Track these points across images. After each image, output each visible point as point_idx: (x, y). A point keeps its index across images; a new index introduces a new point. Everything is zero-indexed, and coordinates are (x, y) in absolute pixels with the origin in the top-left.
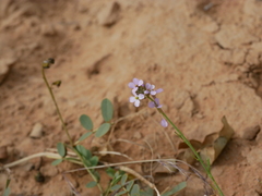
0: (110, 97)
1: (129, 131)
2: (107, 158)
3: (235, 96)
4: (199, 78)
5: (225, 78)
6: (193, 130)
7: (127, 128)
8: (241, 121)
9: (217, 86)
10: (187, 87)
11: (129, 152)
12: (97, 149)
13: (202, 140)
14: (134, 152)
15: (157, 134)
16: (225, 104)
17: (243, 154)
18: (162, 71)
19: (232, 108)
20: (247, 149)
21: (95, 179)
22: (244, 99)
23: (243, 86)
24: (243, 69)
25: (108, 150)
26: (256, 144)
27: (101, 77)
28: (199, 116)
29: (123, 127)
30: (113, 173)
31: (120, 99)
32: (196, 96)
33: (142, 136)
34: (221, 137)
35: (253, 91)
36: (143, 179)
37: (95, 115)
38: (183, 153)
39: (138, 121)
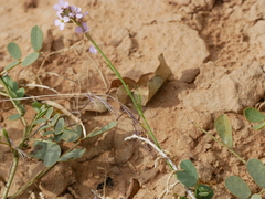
0: (45, 30)
1: (61, 67)
2: (36, 91)
3: (177, 37)
4: (141, 16)
5: (168, 17)
6: (129, 69)
7: (60, 63)
8: (180, 62)
9: (159, 25)
10: (127, 25)
11: (59, 88)
12: (25, 82)
13: (137, 80)
14: (64, 88)
15: (91, 71)
16: (165, 44)
17: (179, 97)
18: (102, 7)
19: (172, 49)
20: (184, 92)
21: (20, 113)
22: (186, 40)
23: (186, 27)
24: (188, 10)
25: (37, 83)
26: (195, 88)
27: (38, 11)
28: (137, 55)
29: (55, 62)
30: (39, 108)
31: (54, 34)
32: (135, 34)
33: (75, 72)
34: (157, 76)
35: (196, 32)
36: (69, 114)
37: (27, 47)
38: (115, 91)
39: (72, 56)
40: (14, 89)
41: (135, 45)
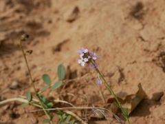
1: (76, 89)
2: (59, 105)
3: (149, 72)
4: (126, 58)
5: (143, 59)
6: (118, 92)
7: (75, 87)
8: (151, 88)
9: (138, 64)
10: (117, 63)
11: (74, 103)
12: (52, 99)
13: (124, 99)
14: (77, 103)
15: (94, 92)
16: (141, 76)
17: (150, 110)
18: (102, 52)
19: (146, 79)
20: (153, 107)
21: (49, 117)
22: (155, 74)
23: (155, 66)
24: (156, 54)
25: (60, 99)
26: (160, 104)
27: (61, 54)
28: (123, 82)
29: (72, 86)
30: (62, 115)
31: (71, 68)
32: (122, 69)
33: (84, 93)
34: (137, 97)
35: (161, 69)
36: (80, 120)
37: (54, 77)
38: (109, 106)
39: (82, 83)
40: (46, 103)
41: (122, 76)
